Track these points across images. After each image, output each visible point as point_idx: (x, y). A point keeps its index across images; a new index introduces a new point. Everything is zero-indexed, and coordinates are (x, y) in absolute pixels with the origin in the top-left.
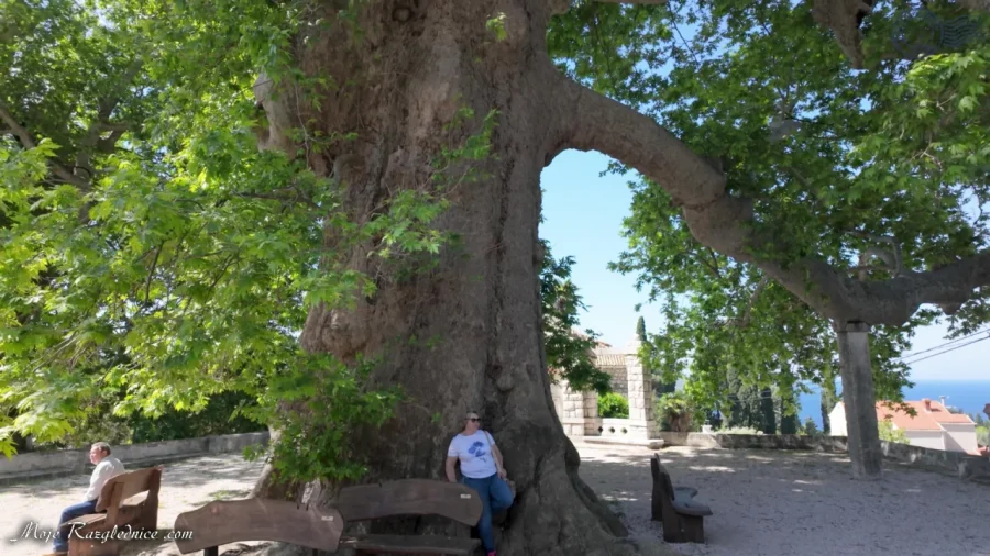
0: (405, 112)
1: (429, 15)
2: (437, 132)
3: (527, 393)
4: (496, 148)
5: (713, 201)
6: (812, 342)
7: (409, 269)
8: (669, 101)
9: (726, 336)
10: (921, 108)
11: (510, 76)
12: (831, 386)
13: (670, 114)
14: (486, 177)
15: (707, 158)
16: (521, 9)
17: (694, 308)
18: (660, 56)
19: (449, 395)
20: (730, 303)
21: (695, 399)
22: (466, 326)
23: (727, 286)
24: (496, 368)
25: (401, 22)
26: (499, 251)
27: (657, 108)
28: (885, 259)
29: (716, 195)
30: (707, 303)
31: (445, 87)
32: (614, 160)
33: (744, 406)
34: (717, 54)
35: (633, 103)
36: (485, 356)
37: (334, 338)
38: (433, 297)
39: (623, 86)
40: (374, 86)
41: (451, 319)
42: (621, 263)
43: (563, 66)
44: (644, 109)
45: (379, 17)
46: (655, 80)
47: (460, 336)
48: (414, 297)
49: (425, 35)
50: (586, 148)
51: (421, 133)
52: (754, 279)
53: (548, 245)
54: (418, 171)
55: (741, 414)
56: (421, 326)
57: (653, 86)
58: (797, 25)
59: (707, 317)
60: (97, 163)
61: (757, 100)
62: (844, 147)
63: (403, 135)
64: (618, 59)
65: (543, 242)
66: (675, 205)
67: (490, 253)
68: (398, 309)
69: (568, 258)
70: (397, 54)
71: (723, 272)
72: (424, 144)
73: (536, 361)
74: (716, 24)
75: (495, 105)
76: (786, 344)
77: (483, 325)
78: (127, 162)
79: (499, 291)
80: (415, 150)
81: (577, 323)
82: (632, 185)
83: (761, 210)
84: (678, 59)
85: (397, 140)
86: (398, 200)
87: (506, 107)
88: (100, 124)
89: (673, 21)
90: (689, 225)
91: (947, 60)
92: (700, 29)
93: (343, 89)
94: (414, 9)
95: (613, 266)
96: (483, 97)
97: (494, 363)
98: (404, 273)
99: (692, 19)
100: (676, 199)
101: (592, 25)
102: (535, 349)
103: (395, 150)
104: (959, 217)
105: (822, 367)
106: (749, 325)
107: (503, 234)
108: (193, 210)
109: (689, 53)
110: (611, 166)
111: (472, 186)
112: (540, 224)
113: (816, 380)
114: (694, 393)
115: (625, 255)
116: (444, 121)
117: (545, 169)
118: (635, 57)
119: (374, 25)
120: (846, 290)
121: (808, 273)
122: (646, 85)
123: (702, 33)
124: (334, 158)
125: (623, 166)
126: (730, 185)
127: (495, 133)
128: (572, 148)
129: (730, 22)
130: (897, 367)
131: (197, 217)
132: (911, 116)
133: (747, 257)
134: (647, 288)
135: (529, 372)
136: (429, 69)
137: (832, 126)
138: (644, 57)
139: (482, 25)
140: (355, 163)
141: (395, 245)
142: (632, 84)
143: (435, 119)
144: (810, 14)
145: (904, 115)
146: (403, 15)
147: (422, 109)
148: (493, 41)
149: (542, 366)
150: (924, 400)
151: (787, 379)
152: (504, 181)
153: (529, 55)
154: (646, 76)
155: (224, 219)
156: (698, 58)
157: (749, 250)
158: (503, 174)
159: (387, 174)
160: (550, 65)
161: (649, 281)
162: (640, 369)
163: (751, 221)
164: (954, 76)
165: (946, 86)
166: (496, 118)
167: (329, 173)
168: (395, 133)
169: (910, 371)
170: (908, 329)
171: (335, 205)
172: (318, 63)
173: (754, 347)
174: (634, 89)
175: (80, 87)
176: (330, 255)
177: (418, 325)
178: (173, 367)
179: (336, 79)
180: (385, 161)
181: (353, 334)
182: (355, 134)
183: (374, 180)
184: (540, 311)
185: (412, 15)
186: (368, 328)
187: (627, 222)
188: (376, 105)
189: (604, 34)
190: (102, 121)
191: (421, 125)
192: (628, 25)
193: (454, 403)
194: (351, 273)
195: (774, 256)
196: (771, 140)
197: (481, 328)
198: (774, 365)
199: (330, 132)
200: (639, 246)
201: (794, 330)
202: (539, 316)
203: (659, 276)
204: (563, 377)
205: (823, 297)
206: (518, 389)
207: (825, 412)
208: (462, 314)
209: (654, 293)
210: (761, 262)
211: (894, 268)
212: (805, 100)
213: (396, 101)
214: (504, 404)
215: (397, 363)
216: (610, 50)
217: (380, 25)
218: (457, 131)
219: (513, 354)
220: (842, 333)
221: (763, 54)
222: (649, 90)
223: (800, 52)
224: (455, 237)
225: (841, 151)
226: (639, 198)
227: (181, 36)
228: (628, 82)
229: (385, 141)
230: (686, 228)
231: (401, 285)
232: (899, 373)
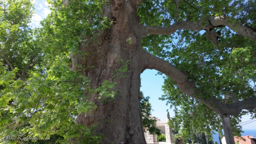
0: (107, 60)
1: (113, 38)
2: (114, 65)
3: (138, 136)
4: (129, 69)
5: (185, 82)
6: (214, 120)
7: (106, 100)
8: (172, 57)
9: (191, 118)
10: (236, 60)
11: (132, 52)
12: (221, 132)
13: (173, 60)
14: (126, 76)
15: (182, 71)
16: (135, 36)
17: (182, 110)
18: (169, 47)
19: (116, 136)
20: (191, 109)
21: (184, 136)
22: (121, 116)
23: (190, 104)
24: (129, 128)
25: (106, 40)
26: (130, 95)
27: (169, 59)
28: (231, 97)
29: (186, 81)
30: (185, 108)
31: (116, 55)
32: (159, 72)
33: (197, 137)
34: (183, 46)
35: (163, 58)
36: (126, 124)
37: (85, 120)
38: (112, 108)
39: (160, 54)
40: (99, 54)
41: (117, 114)
42: (162, 98)
43: (145, 49)
44: (166, 59)
45: (101, 38)
46: (168, 52)
47: (119, 119)
48: (107, 108)
49: (112, 43)
50: (151, 68)
51: (110, 65)
52: (197, 102)
53: (142, 93)
54: (109, 75)
55: (197, 140)
56: (109, 116)
57: (168, 54)
58: (202, 39)
59: (186, 113)
60: (28, 72)
61: (194, 57)
62: (217, 68)
63: (106, 66)
64: (159, 47)
65: (141, 92)
66: (175, 83)
67: (127, 96)
68: (103, 111)
69: (148, 97)
70: (105, 47)
71: (189, 100)
72: (111, 68)
73: (140, 126)
74: (182, 39)
75: (129, 59)
76: (208, 120)
77: (125, 116)
78: (36, 73)
79: (130, 106)
80: (109, 70)
81: (151, 115)
82: (164, 77)
83: (198, 84)
84: (174, 47)
85: (105, 67)
86: (104, 83)
87: (131, 59)
88: (30, 62)
89: (172, 38)
90: (179, 88)
91: (240, 49)
92: (179, 40)
93: (91, 55)
94: (109, 37)
95: (160, 99)
96: (126, 57)
97: (128, 127)
98: (105, 101)
99: (177, 38)
100: (175, 81)
101: (152, 40)
102: (140, 123)
103: (104, 70)
104: (249, 86)
105: (218, 127)
106: (197, 115)
107: (131, 91)
108: (51, 86)
109: (176, 46)
110: (158, 73)
111: (123, 78)
112: (140, 87)
113: (217, 130)
114: (184, 134)
115: (163, 96)
116: (116, 63)
117: (141, 74)
118: (163, 46)
119: (100, 40)
120: (222, 106)
121: (211, 101)
122: (166, 53)
123: (179, 41)
124: (88, 72)
125: (161, 73)
126: (189, 78)
127: (129, 65)
128: (148, 68)
129: (186, 38)
130: (238, 127)
131: (52, 88)
132: (234, 63)
133: (195, 96)
134: (169, 104)
135: (138, 129)
136: (113, 50)
137: (213, 63)
138: (165, 47)
139: (126, 41)
140: (94, 73)
141: (102, 96)
142: (162, 53)
143: (114, 62)
144: (205, 37)
145: (232, 62)
146: (107, 38)
147: (111, 60)
148: (128, 44)
149: (142, 128)
150: (247, 136)
151: (209, 130)
152: (131, 77)
153: (137, 47)
154: (166, 51)
155: (59, 88)
156: (179, 47)
157: (195, 95)
158: (131, 75)
159: (101, 76)
160: (142, 49)
161: (170, 103)
162: (168, 127)
163: (195, 87)
164: (243, 53)
165: (241, 56)
166: (129, 62)
167: (87, 75)
168: (104, 65)
169: (242, 128)
170: (240, 116)
171: (88, 84)
172: (86, 49)
173: (199, 121)
174: (163, 54)
175: (27, 53)
176: (85, 98)
177: (108, 116)
178: (42, 129)
179: (90, 53)
180: (101, 72)
181: (91, 119)
182: (94, 66)
183: (98, 77)
184: (141, 111)
185: (109, 38)
186: (95, 116)
187: (163, 87)
188: (99, 59)
189: (155, 42)
190: (31, 62)
191: (110, 63)
192: (161, 40)
193: (117, 139)
194: (91, 103)
195: (202, 96)
196: (199, 67)
197: (125, 117)
198: (205, 126)
199: (87, 65)
200: (166, 93)
201: (209, 116)
202: (140, 113)
203: (172, 101)
204: (148, 130)
205: (216, 108)
206: (135, 134)
207: (220, 139)
208: (120, 113)
209: (171, 106)
210: (199, 98)
211: (234, 100)
212: (206, 57)
213: (104, 58)
214: (131, 139)
215: (102, 127)
216: (157, 45)
217: (101, 41)
218: (119, 65)
219: (134, 124)
220: (222, 117)
221: (195, 46)
222: (167, 54)
223: (204, 46)
224: (118, 92)
225: (216, 69)
226: (166, 81)
227: (52, 42)
228: (161, 52)
229: (101, 67)
230: (178, 89)
231: (104, 105)
232: (239, 129)
